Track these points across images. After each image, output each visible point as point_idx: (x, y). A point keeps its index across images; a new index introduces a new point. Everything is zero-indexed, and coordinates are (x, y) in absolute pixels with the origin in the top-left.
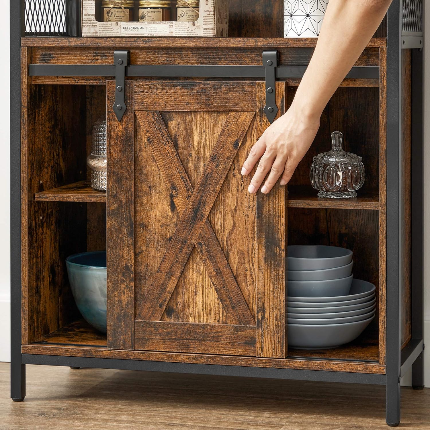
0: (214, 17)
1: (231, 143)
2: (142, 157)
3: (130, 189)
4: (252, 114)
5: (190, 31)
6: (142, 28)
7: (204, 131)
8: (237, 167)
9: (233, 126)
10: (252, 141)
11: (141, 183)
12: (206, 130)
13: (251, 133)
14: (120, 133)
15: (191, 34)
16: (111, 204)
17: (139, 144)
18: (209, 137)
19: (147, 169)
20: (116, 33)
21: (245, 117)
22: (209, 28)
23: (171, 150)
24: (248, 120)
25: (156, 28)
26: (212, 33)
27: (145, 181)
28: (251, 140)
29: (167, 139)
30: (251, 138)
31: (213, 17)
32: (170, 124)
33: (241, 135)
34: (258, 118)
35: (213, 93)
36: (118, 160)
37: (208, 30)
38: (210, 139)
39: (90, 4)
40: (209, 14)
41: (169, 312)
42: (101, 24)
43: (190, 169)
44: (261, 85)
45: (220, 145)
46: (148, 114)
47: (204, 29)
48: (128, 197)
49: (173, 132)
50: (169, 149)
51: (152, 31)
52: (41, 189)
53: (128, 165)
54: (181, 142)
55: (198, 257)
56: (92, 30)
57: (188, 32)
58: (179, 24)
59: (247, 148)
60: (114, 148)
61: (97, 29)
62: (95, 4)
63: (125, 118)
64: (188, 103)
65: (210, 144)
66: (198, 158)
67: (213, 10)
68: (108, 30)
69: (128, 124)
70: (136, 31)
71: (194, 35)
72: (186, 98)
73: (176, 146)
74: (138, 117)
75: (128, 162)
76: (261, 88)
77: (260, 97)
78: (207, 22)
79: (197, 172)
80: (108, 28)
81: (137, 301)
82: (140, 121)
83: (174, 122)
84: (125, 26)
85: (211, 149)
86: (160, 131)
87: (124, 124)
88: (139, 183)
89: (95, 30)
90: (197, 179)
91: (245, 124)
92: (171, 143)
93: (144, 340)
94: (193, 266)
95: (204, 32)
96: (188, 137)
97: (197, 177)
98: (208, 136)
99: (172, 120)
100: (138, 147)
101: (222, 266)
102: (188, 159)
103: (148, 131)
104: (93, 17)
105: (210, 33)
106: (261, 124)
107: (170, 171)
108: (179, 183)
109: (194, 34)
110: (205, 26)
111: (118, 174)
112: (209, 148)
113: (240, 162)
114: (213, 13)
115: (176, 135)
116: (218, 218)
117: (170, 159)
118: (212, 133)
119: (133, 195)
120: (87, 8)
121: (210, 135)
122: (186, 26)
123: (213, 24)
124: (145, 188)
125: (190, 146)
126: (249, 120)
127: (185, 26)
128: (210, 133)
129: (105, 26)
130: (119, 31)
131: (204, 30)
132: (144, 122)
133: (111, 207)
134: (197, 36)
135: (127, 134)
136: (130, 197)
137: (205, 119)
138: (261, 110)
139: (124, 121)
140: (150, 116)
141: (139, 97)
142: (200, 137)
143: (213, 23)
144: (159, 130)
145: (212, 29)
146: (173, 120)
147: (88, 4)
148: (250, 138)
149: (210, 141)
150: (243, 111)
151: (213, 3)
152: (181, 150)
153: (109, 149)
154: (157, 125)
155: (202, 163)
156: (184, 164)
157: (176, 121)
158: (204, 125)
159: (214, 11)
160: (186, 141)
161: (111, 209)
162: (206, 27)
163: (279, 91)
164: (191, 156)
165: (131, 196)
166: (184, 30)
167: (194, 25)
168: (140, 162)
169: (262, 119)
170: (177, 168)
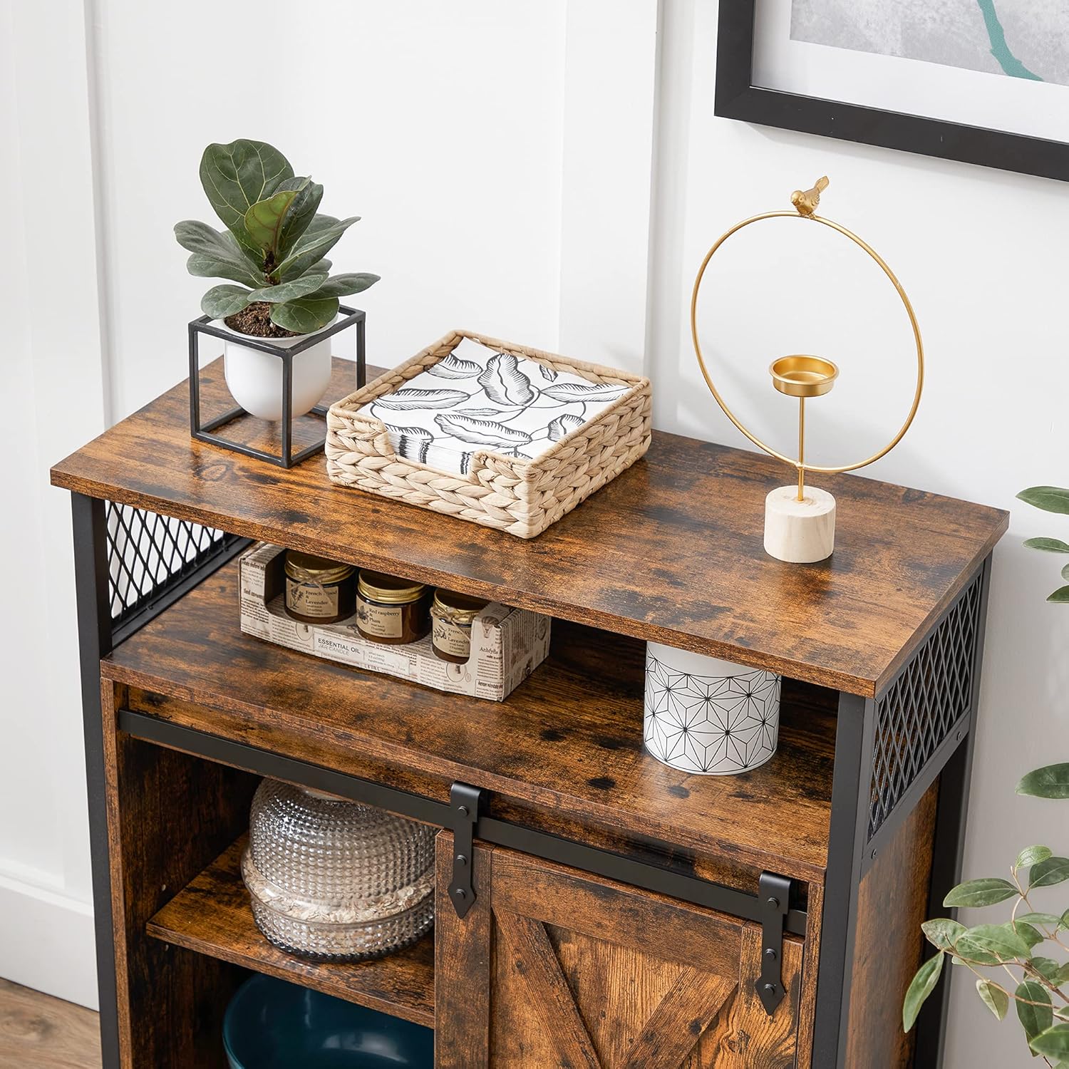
0: (502, 662)
1: (685, 1022)
2: (507, 988)
3: (480, 1042)
4: (731, 983)
5: (450, 682)
6: (356, 650)
7: (632, 981)
8: (696, 1065)
9: (690, 993)
10: (730, 1027)
11: (503, 1033)
12: (636, 979)
13: (729, 1012)
14: (462, 939)
15: (452, 687)
16: (444, 1057)
17: (501, 964)
18: (642, 994)
19: (516, 1013)
20: (305, 647)
21: (717, 985)
22: (489, 683)
23: (564, 998)
24: (722, 991)
25: (383, 658)
26: (496, 694)
27: (511, 1032)
28: (728, 1025)
29: (555, 975)
30: (728, 1021)
31: (499, 664)
32: (563, 947)
33: (706, 1013)
34: (742, 995)
35: (653, 922)
36: (457, 984)
37: (487, 687)
38: (644, 999)
39: (254, 574)
40: (491, 657)
42: (275, 619)
43: (601, 1040)
44: (753, 937)
45: (663, 1018)
46: (519, 920)
47: (480, 683)
48: (477, 1055)
49: (570, 964)
50: (559, 993)
51: (374, 661)
53: (477, 1000)
54: (584, 985)
56: (259, 625)
57: (446, 683)
58: (428, 663)
59: (718, 1038)
60: (449, 961)
61: (269, 627)
62: (264, 577)
63: (472, 913)
64: (599, 925)
65: (644, 1008)
66: (619, 1025)
67: (498, 650)
68: (289, 635)
69: (478, 927)
70: (343, 652)
71: (457, 690)
72: (597, 915)
73: (574, 991)
74: (499, 919)
75: (477, 995)
76: (752, 943)
77: (750, 958)
78: (486, 672)
79: (616, 1049)
80: (289, 631)
82: (503, 927)
83: (571, 945)
84: (322, 637)
85: (644, 1017)
86: (542, 957)
87: (471, 926)
88: (499, 1032)
89: (264, 627)
91: (717, 997)
92: (564, 986)
95: (479, 690)
96: (600, 981)
97: (614, 1056)
98: (640, 992)
99: (568, 941)
100: (499, 970)
102: (597, 1019)
103: (517, 950)
104: (261, 601)
105: (492, 693)
106: (748, 1008)
107: (560, 1034)
108: (578, 1059)
109: (459, 689)
110: (481, 678)
111: (456, 1009)
112: (640, 1013)
113: (702, 1057)
114: (498, 656)
115: (575, 970)
117: (561, 1012)
118: (648, 989)
119: (487, 1053)
120: (250, 580)
121: (644, 991)
122: (443, 671)
123: (499, 677)
124: (511, 1044)
125: (602, 998)
126: (724, 992)
127: (440, 670)
128: (644, 988)
129: (283, 626)
130: (310, 642)
131: (480, 686)
132: (511, 932)
134: (466, 694)
135: (475, 944)
136: (480, 1055)
137: (635, 959)
138: (749, 982)
139: (471, 919)
140: (522, 923)
141: (502, 884)
142: (623, 989)
143: (499, 674)
144: (541, 955)
145: (496, 687)
146: (571, 942)
147: (251, 573)
148: (725, 1021)
149: (644, 1002)
150: (712, 970)
151: (498, 637)
152: (584, 1001)
153: (441, 961)
154: (536, 944)
155: (626, 1036)
157: (577, 946)
158: (633, 970)
159: (501, 652)
160: (595, 987)
161: (442, 1063)
162: (483, 680)
163: (791, 959)
164: (604, 1016)
165: (483, 1053)
166: (439, 677)
167: (459, 672)
168: (502, 996)
169: (752, 1000)
170: (575, 1032)
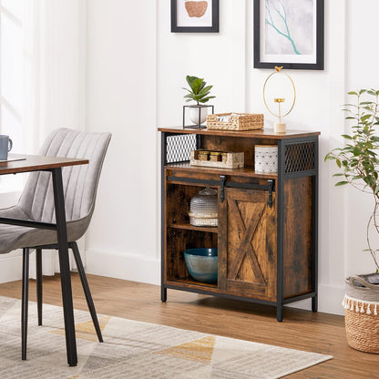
3: (226, 229)
4: (265, 204)
9: (258, 208)
11: (229, 227)
14: (222, 207)
21: (263, 205)
27: (231, 226)
29: (237, 211)
33: (261, 212)
34: (266, 206)
35: (252, 195)
41: (238, 277)
43: (245, 223)
45: (254, 215)
48: (225, 232)
49: (240, 208)
50: (238, 215)
52: (175, 222)
54: (242, 212)
55: (248, 257)
59: (263, 217)
63: (224, 201)
64: (244, 197)
66: (248, 219)
73: (241, 214)
74: (228, 202)
75: (225, 219)
76: (267, 194)
77: (267, 197)
79: (247, 224)
81: (228, 272)
87: (224, 204)
90: (247, 227)
91: (263, 208)
92: (239, 213)
93: (230, 287)
94: (246, 260)
99: (239, 204)
100: (229, 213)
101: (255, 261)
103: (232, 208)
106: (267, 208)
107: (238, 224)
108: (241, 228)
111: (221, 223)
112: (251, 215)
116: (254, 242)
119: (227, 231)
124: (231, 229)
125: (245, 214)
132: (230, 204)
133: (219, 235)
135: (224, 208)
137: (250, 204)
138: (267, 203)
140: (232, 201)
141: (228, 194)
144: (235, 207)
148: (264, 212)
149: (251, 212)
150: (262, 202)
152: (242, 216)
154: (234, 205)
155: (249, 221)
156: (243, 221)
157: (241, 204)
160: (244, 212)
163: (273, 195)
164: (245, 218)
169: (268, 206)
